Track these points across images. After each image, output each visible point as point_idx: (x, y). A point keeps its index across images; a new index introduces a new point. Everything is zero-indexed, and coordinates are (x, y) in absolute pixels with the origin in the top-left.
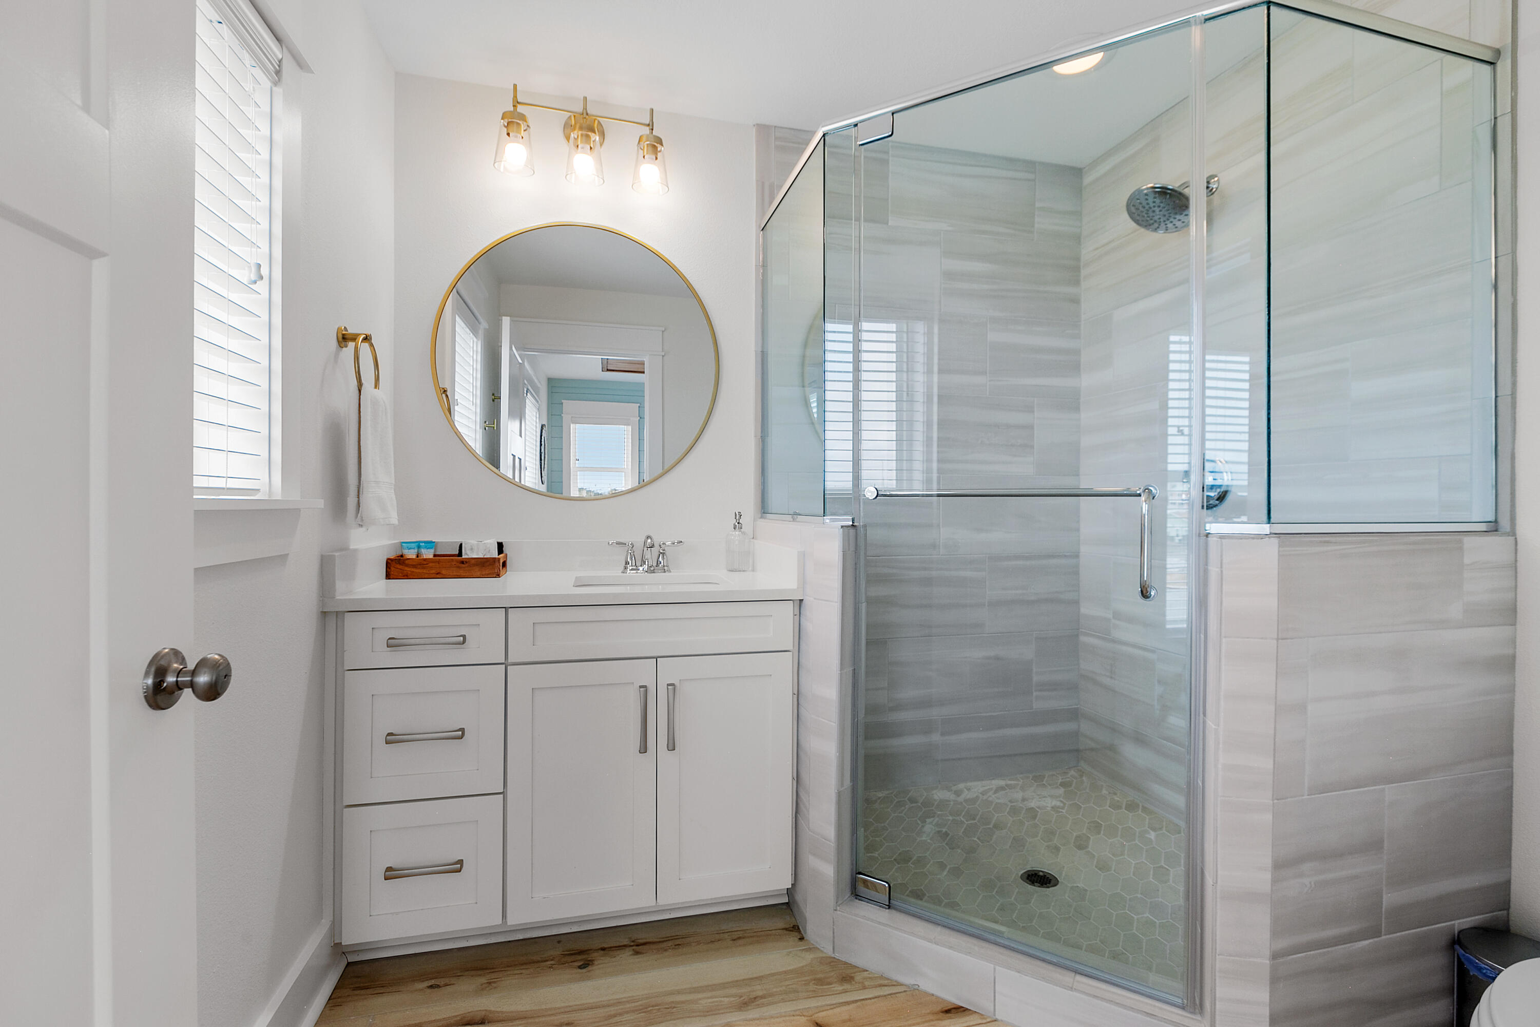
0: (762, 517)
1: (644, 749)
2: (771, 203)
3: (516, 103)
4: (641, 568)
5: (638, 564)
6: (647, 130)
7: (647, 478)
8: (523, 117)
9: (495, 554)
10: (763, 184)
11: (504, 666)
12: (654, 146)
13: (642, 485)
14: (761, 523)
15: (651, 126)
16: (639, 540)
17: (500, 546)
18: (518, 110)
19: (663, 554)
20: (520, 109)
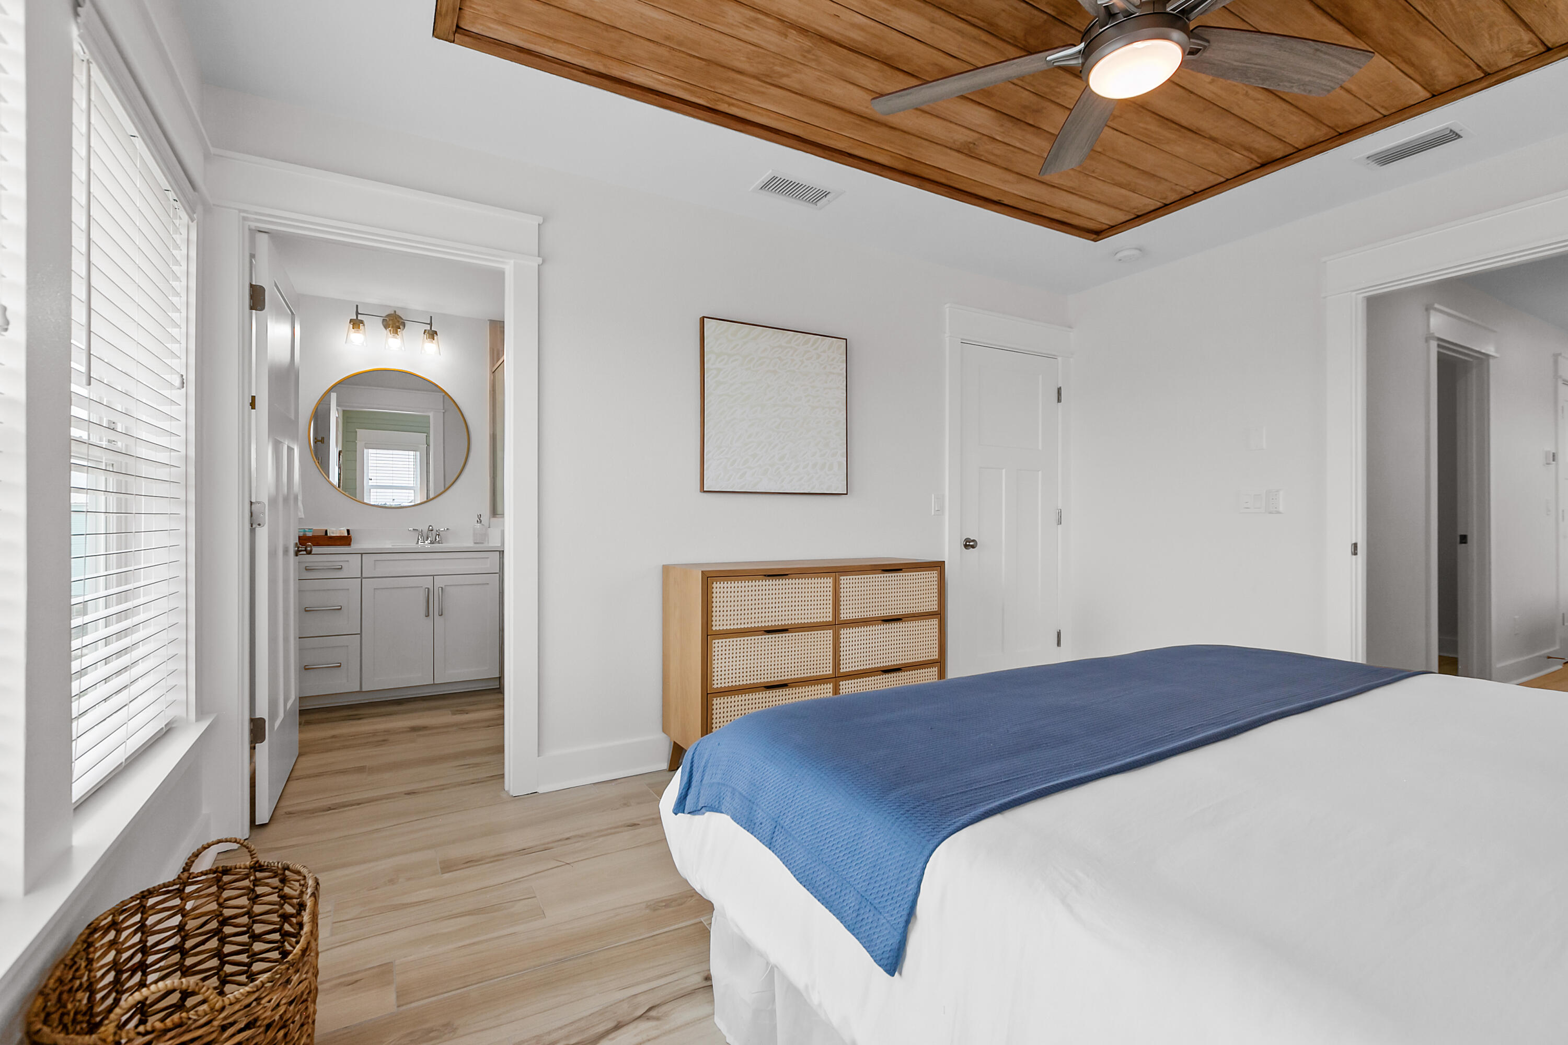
0: (493, 517)
1: (428, 616)
2: (497, 361)
3: (357, 313)
4: (426, 542)
5: (425, 539)
6: (428, 327)
7: (431, 496)
8: (362, 322)
9: (346, 535)
10: (493, 350)
11: (360, 579)
12: (432, 334)
13: (429, 500)
14: (493, 520)
15: (431, 324)
16: (425, 529)
17: (348, 531)
18: (359, 318)
19: (439, 535)
20: (360, 317)
